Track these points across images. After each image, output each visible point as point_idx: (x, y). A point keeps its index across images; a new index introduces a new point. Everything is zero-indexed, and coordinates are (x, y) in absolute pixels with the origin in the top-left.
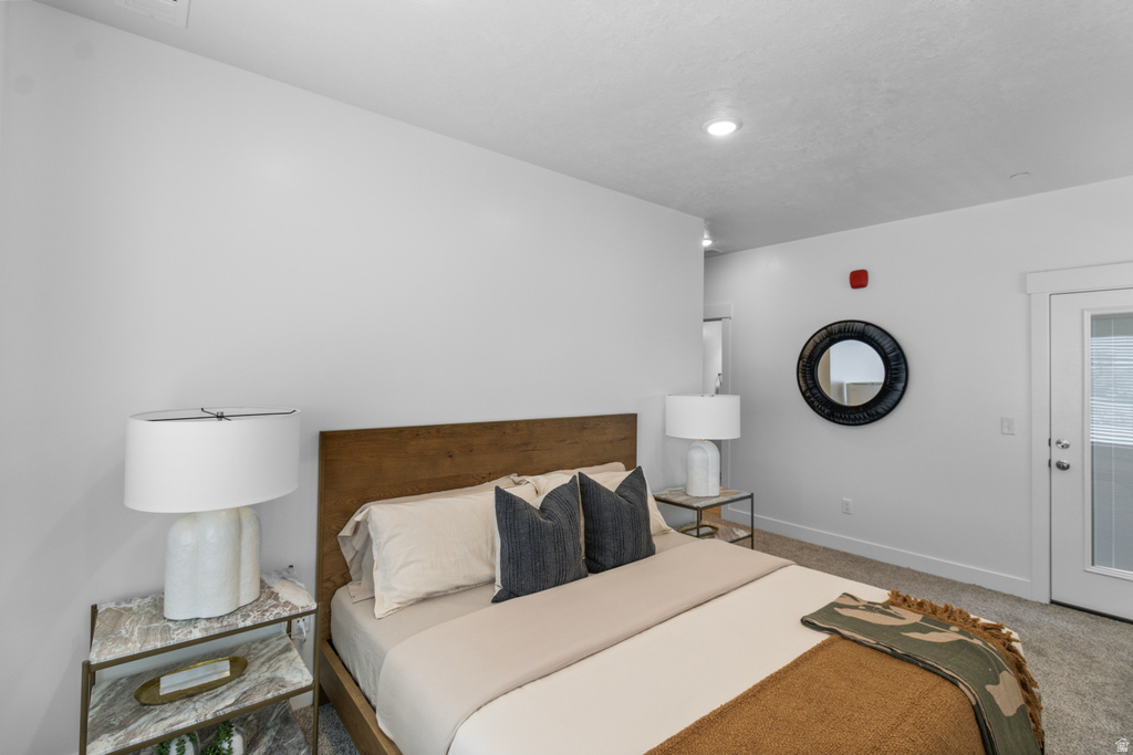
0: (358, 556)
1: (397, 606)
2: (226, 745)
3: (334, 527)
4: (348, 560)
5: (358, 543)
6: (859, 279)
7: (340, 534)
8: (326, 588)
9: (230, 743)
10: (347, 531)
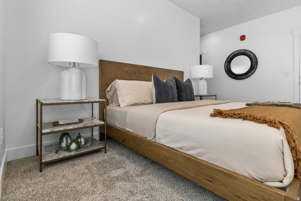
0: (111, 98)
1: (126, 105)
2: (79, 140)
3: (104, 89)
4: (108, 98)
5: (111, 93)
6: (243, 38)
7: (107, 90)
8: (102, 106)
9: (81, 139)
10: (108, 89)
